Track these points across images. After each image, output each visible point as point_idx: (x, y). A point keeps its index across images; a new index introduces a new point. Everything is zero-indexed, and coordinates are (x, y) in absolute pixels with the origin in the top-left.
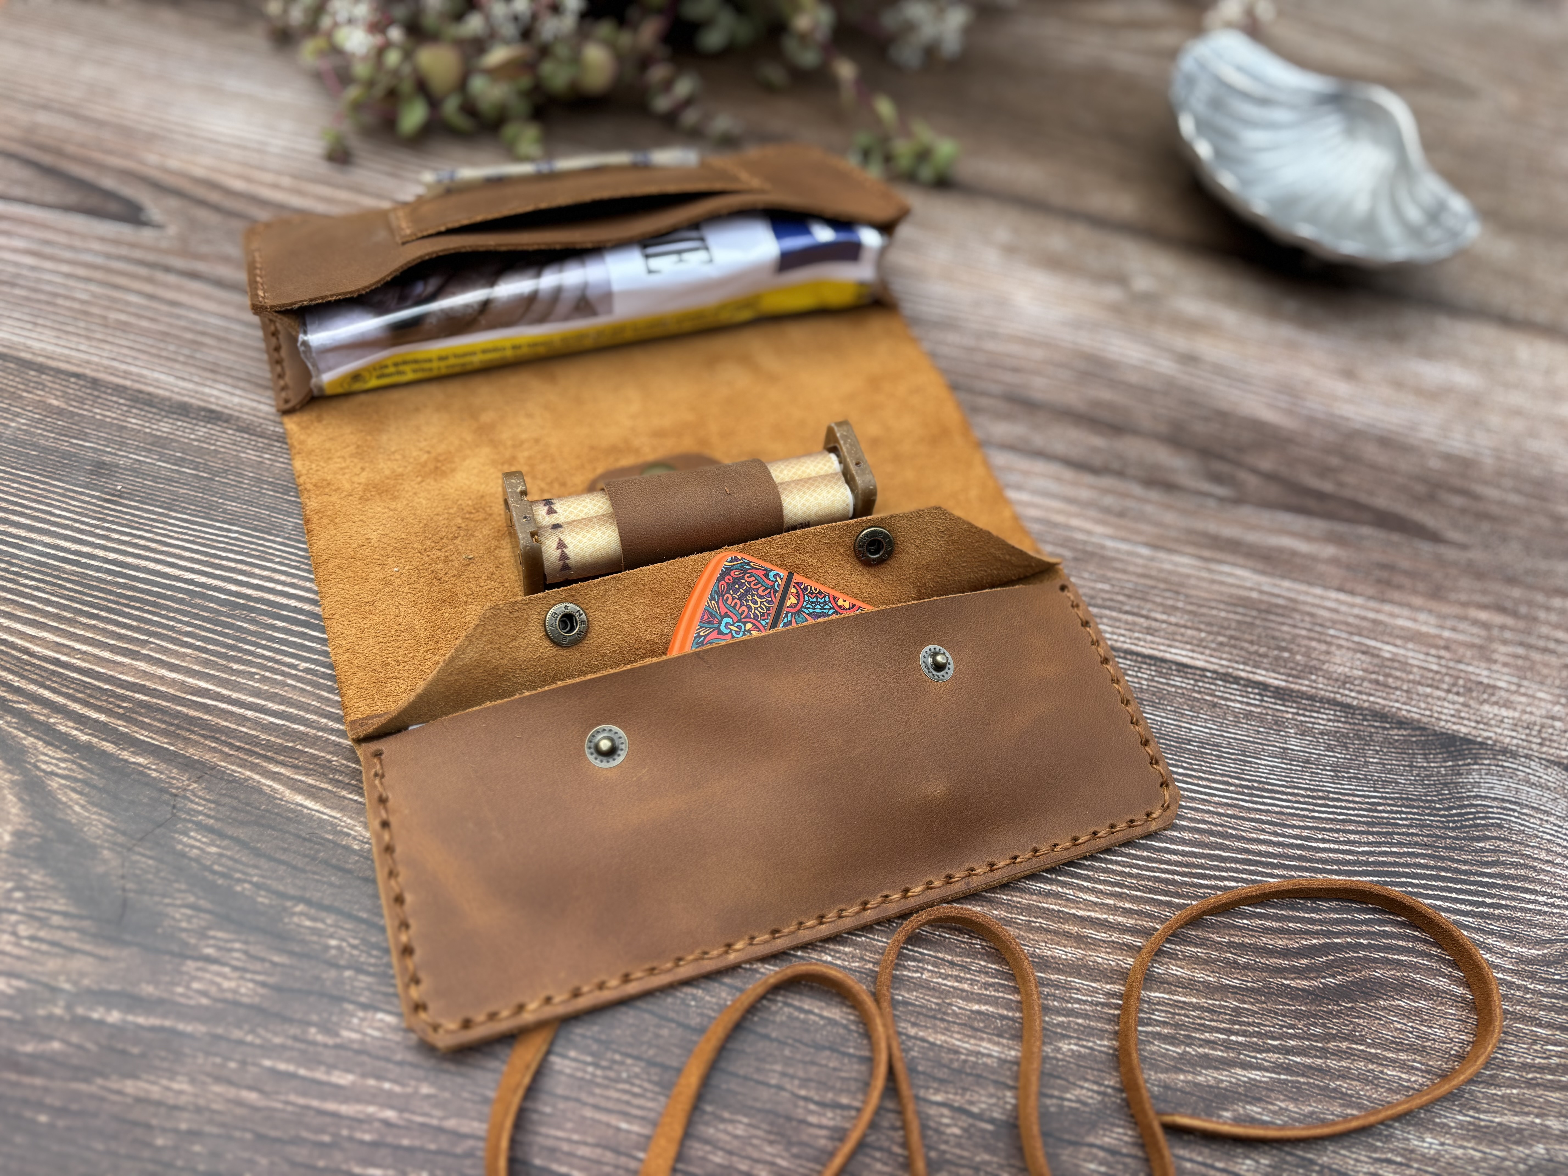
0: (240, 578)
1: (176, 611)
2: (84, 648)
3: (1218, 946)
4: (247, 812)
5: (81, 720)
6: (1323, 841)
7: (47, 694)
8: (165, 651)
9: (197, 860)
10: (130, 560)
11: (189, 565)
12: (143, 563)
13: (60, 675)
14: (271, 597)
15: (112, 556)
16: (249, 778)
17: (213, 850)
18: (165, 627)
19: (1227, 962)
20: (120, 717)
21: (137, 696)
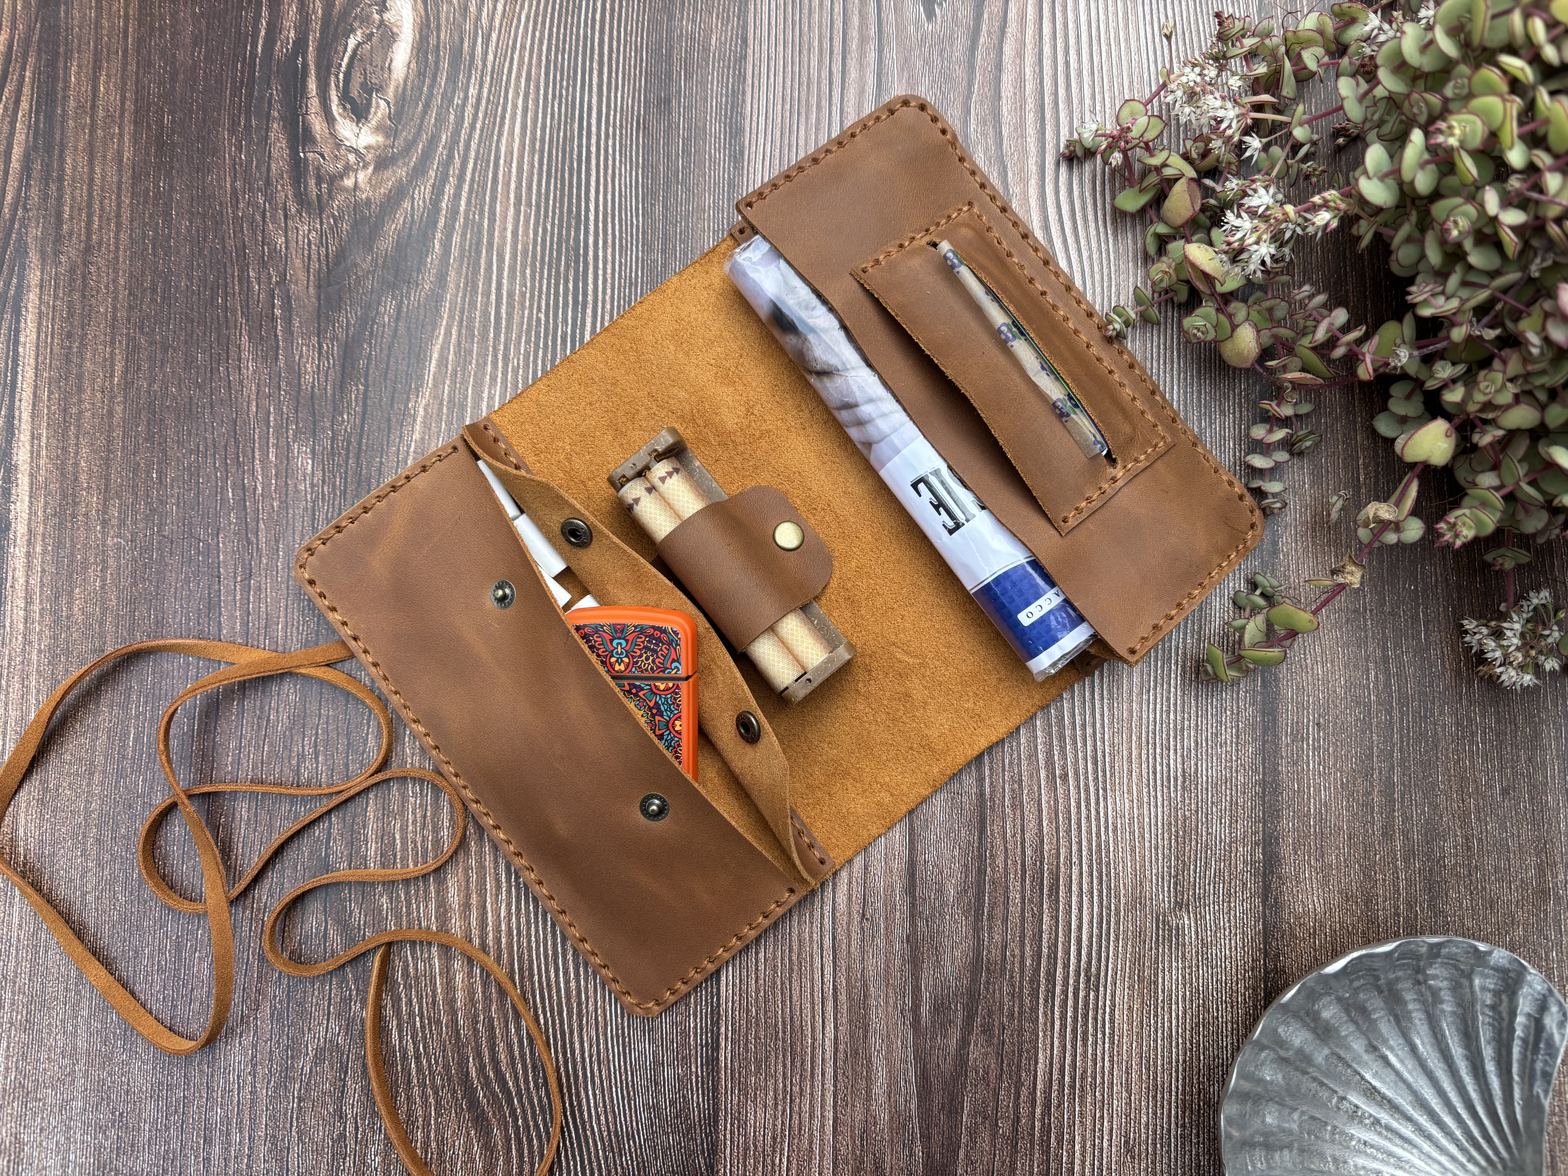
0: (601, 242)
1: (561, 212)
2: (514, 170)
3: (487, 1009)
4: (417, 328)
5: (457, 196)
6: (595, 1095)
7: (470, 166)
8: (527, 221)
9: (377, 313)
10: (594, 162)
11: (601, 203)
12: (593, 172)
13: (488, 166)
14: (591, 270)
15: (593, 149)
16: (442, 318)
17: (386, 320)
18: (546, 211)
19: (476, 1016)
20: (466, 218)
21: (486, 221)
